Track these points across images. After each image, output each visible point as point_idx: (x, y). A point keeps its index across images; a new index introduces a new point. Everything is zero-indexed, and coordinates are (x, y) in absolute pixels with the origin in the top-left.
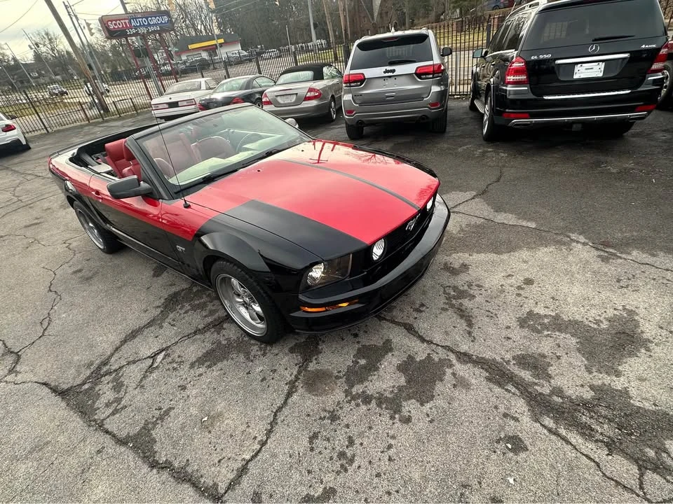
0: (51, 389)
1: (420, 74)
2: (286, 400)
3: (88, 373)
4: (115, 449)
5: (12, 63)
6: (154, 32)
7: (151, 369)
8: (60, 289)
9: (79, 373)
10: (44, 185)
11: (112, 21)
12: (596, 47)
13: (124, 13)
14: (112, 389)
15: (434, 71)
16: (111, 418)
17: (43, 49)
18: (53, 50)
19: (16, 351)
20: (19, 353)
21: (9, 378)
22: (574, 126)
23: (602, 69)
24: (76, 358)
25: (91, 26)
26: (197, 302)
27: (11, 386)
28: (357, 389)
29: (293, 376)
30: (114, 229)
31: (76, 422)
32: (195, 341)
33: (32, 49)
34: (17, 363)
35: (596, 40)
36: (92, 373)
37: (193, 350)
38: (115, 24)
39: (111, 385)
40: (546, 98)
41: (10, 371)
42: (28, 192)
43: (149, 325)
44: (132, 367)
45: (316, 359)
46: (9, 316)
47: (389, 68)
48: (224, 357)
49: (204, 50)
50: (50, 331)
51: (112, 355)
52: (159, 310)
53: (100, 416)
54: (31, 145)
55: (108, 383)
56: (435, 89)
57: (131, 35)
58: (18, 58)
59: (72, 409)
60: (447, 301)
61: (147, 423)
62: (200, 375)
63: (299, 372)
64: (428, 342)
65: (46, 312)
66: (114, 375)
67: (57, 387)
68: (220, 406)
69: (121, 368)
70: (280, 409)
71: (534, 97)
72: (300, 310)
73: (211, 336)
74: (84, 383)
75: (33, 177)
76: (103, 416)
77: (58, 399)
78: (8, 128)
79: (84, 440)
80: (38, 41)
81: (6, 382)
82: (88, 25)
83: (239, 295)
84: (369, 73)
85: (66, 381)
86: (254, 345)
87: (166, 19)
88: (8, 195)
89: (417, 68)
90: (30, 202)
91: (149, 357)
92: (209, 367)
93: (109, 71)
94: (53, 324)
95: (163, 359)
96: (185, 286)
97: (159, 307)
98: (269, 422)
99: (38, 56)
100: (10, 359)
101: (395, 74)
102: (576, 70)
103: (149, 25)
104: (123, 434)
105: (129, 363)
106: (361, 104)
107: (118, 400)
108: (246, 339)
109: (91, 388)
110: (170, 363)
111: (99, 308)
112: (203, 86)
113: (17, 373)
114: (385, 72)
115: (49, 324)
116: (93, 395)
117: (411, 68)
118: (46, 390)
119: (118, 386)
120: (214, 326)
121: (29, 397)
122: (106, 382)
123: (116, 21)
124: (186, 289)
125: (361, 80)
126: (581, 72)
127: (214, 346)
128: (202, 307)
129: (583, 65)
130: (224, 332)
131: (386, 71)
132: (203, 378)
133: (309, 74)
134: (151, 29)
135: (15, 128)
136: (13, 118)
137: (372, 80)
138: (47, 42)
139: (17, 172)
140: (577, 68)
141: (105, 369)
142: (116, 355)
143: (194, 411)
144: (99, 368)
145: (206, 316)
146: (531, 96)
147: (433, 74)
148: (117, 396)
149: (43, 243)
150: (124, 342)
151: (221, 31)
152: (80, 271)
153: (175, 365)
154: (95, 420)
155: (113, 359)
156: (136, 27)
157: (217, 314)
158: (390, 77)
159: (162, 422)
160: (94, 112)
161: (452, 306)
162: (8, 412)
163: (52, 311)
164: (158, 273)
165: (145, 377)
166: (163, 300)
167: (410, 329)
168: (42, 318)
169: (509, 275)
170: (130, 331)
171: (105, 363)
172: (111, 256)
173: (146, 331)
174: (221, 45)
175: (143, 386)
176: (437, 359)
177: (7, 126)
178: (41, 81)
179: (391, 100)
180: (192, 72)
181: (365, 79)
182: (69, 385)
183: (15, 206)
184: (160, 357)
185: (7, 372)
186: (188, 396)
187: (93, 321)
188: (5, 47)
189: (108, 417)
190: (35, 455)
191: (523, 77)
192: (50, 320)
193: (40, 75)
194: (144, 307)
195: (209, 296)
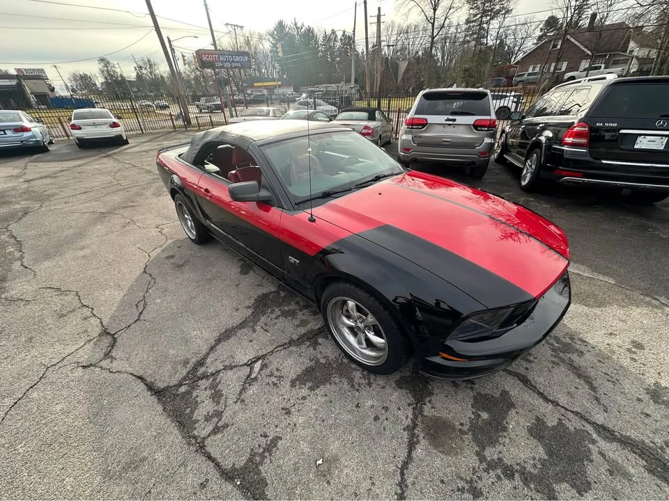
0: (147, 385)
1: (476, 126)
2: (410, 452)
3: (184, 372)
4: (221, 485)
5: (120, 79)
6: (235, 67)
7: (249, 381)
8: (155, 272)
9: (175, 371)
10: (139, 173)
11: (205, 54)
12: (664, 123)
13: (214, 49)
14: (210, 398)
15: (490, 125)
16: (212, 437)
17: (144, 71)
18: (151, 73)
19: (112, 333)
20: (116, 336)
21: (105, 363)
22: (624, 190)
23: (664, 144)
24: (172, 352)
25: (185, 58)
26: (286, 308)
27: (105, 374)
28: (490, 454)
29: (409, 420)
30: (212, 225)
31: (174, 436)
32: (291, 353)
33: (136, 70)
34: (113, 347)
35: (665, 116)
36: (188, 373)
37: (291, 364)
38: (208, 57)
39: (208, 392)
40: (604, 162)
41: (105, 355)
42: (125, 178)
43: (242, 325)
44: (230, 373)
45: (430, 402)
46: (107, 292)
47: (451, 117)
48: (326, 380)
49: (265, 88)
50: (145, 316)
51: (208, 354)
52: (250, 311)
53: (199, 432)
54: (129, 141)
55: (206, 389)
56: (487, 140)
57: (218, 68)
58: (125, 75)
59: (169, 416)
60: (553, 353)
61: (253, 455)
62: (304, 398)
63: (415, 416)
64: (553, 402)
65: (142, 294)
66: (211, 380)
67: (153, 383)
68: (334, 447)
69: (218, 372)
70: (405, 465)
71: (591, 159)
72: (438, 355)
73: (306, 351)
74: (180, 385)
75: (130, 166)
76: (204, 433)
77: (154, 399)
78: (115, 125)
79: (184, 464)
80: (141, 65)
81: (101, 367)
82: (183, 56)
83: (349, 317)
84: (431, 119)
85: (163, 378)
86: (356, 370)
87: (246, 58)
88: (110, 178)
89: (476, 121)
90: (126, 187)
91: (246, 364)
92: (311, 389)
93: (191, 94)
94: (148, 308)
95: (261, 369)
96: (273, 289)
97: (249, 307)
98: (397, 482)
99: (139, 77)
100: (107, 341)
101: (455, 123)
102: (638, 141)
103: (233, 61)
104: (227, 464)
105: (225, 368)
106: (419, 145)
107: (219, 414)
108: (345, 361)
109: (189, 393)
110: (269, 376)
111: (191, 298)
112: (271, 114)
113: (113, 359)
114: (446, 120)
115: (144, 307)
116: (190, 401)
117: (470, 120)
118: (142, 386)
119: (217, 396)
120: (309, 339)
121: (124, 391)
122: (203, 387)
123: (209, 54)
124: (274, 292)
125: (424, 124)
126: (643, 143)
127: (312, 363)
128: (292, 314)
129: (647, 137)
130: (320, 348)
131: (448, 120)
132: (307, 402)
133: (365, 115)
134: (234, 65)
135: (119, 126)
136: (119, 118)
137: (433, 126)
138: (148, 67)
139: (118, 160)
140: (640, 139)
141: (201, 370)
142: (212, 355)
143: (304, 446)
144: (195, 369)
145: (298, 326)
146: (589, 158)
147: (488, 127)
148: (216, 408)
149: (139, 225)
150: (219, 341)
151: (279, 76)
152: (172, 257)
153: (274, 380)
154: (195, 437)
155: (209, 360)
156: (222, 62)
157: (309, 326)
158: (450, 125)
159: (270, 455)
160: (180, 122)
161: (563, 360)
162: (102, 407)
163: (147, 294)
164: (245, 270)
165: (244, 389)
166: (253, 301)
167: (525, 381)
168: (138, 300)
169: (611, 334)
170: (224, 330)
171: (201, 363)
172: (200, 247)
173: (240, 332)
174: (279, 86)
175: (243, 401)
176: (572, 428)
177: (114, 123)
178: (139, 94)
179: (447, 145)
180: (254, 104)
181: (427, 124)
182: (166, 385)
183: (115, 188)
184: (257, 366)
185: (102, 355)
186: (295, 425)
187: (186, 311)
188: (117, 66)
189: (209, 435)
190: (130, 474)
191: (584, 141)
192: (145, 304)
193: (139, 90)
194: (235, 305)
195: (297, 303)
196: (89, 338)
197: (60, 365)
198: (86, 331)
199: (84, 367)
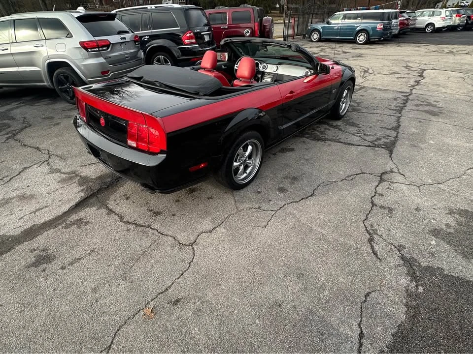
0: (391, 155)
3: (376, 148)
4: (401, 132)
9: (378, 150)
16: (391, 136)
19: (379, 178)
20: (380, 175)
21: (395, 170)
27: (400, 167)
31: (398, 143)
32: (346, 130)
34: (386, 172)
37: (351, 129)
39: (379, 141)
43: (339, 142)
50: (357, 172)
51: (363, 146)
53: (392, 139)
59: (394, 146)
66: (374, 142)
67: (389, 153)
69: (369, 141)
74: (382, 148)
77: (394, 151)
79: (403, 138)
81: (398, 170)
94: (350, 174)
100: (385, 177)
104: (395, 132)
105: (366, 140)
109: (383, 145)
113: (391, 169)
115: (351, 176)
116: (385, 144)
118: (393, 155)
119: (378, 139)
122: (378, 143)
125: (107, 45)
127: (347, 125)
131: (122, 38)
137: (115, 45)
141: (372, 145)
144: (373, 147)
148: (382, 138)
154: (395, 139)
155: (366, 145)
165: (370, 135)
171: (369, 146)
173: (344, 142)
175: (375, 134)
181: (111, 43)
182: (386, 151)
185: (394, 173)
190: (416, 145)
191: (194, 41)
196: (391, 184)
197: (413, 184)
198: (388, 188)
199: (404, 176)
